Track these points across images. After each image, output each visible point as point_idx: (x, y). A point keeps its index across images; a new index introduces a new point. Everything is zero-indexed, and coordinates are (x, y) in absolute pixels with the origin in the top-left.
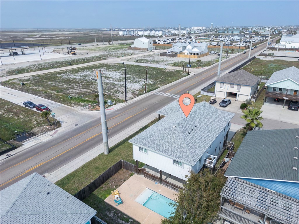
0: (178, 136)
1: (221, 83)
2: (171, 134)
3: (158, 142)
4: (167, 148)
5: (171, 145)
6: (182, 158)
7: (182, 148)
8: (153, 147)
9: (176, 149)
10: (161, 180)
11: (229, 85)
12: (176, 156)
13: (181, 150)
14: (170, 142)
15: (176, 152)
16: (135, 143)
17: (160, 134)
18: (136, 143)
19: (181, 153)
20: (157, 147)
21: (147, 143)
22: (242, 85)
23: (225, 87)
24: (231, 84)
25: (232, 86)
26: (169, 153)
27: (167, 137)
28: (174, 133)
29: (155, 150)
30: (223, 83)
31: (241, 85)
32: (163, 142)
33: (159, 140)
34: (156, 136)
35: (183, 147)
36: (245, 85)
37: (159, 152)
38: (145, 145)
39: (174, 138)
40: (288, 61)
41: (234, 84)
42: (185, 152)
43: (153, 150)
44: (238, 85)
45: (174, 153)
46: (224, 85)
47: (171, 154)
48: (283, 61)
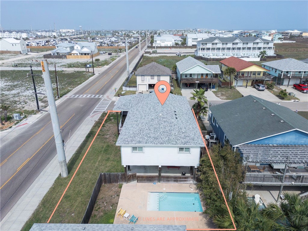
0: (171, 123)
1: (142, 76)
2: (162, 123)
3: (154, 135)
4: (167, 138)
5: (170, 133)
6: (189, 142)
7: (183, 133)
8: (152, 142)
9: (178, 136)
10: (160, 178)
11: (150, 77)
12: (182, 142)
13: (183, 135)
14: (167, 131)
15: (179, 138)
16: (126, 144)
17: (150, 126)
18: (129, 144)
19: (185, 138)
20: (156, 140)
21: (141, 140)
22: (162, 75)
23: (146, 80)
24: (151, 76)
25: (152, 77)
26: (173, 142)
27: (159, 127)
28: (165, 121)
29: (157, 144)
30: (144, 76)
31: (160, 76)
32: (159, 133)
33: (153, 132)
34: (147, 130)
35: (183, 131)
36: (164, 75)
37: (162, 145)
38: (140, 142)
39: (167, 126)
40: (170, 56)
41: (153, 76)
42: (189, 137)
43: (154, 145)
44: (158, 76)
45: (179, 140)
46: (145, 77)
47: (176, 142)
48: (166, 56)
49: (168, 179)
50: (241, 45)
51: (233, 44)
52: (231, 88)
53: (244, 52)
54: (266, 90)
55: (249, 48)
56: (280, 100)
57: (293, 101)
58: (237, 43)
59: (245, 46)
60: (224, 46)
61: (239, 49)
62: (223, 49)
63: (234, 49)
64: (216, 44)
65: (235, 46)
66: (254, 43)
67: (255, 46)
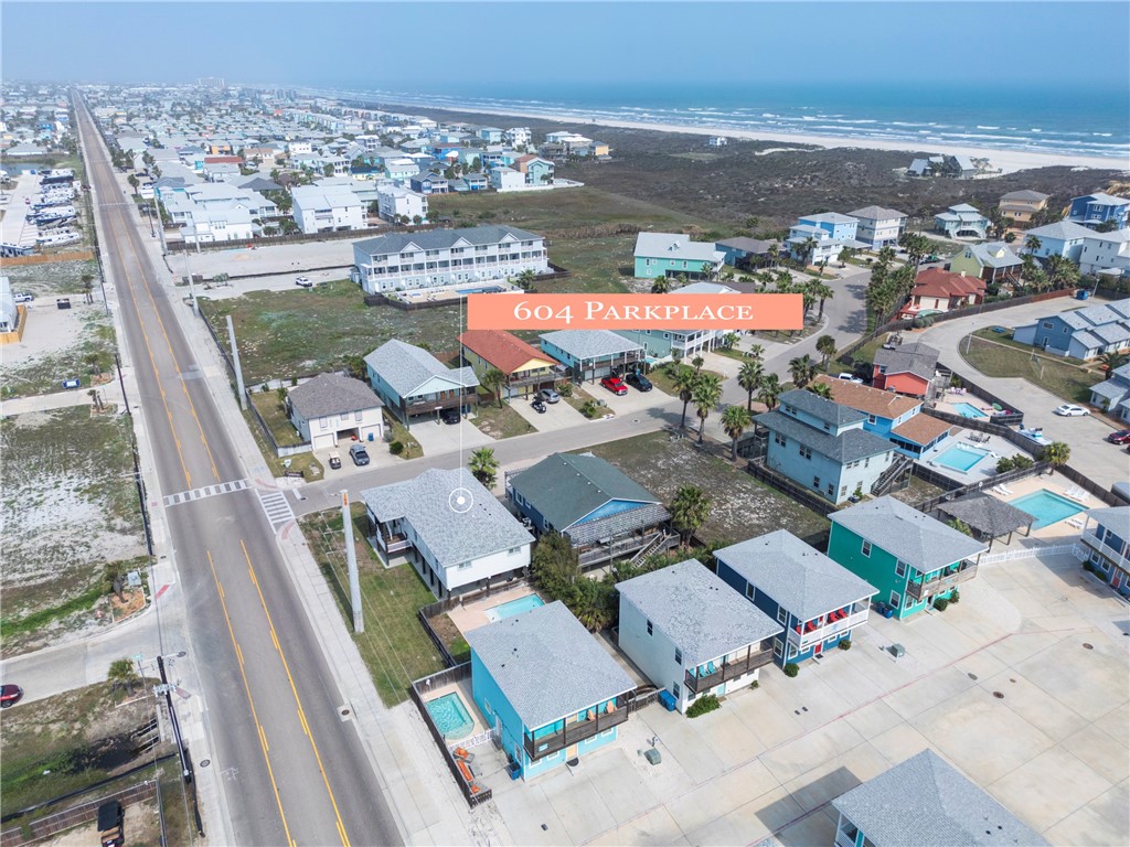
1: (320, 417)
3: (478, 543)
6: (517, 541)
12: (510, 543)
21: (467, 554)
22: (363, 409)
23: (331, 424)
25: (344, 416)
30: (325, 417)
32: (482, 540)
33: (475, 541)
36: (367, 408)
41: (347, 413)
44: (356, 411)
45: (506, 542)
47: (504, 545)
49: (497, 590)
50: (471, 253)
51: (452, 250)
52: (501, 407)
53: (482, 269)
54: (561, 399)
55: (492, 259)
56: (587, 420)
57: (605, 416)
58: (462, 250)
59: (481, 253)
60: (433, 258)
61: (469, 261)
62: (431, 265)
63: (455, 263)
64: (411, 254)
65: (457, 256)
66: (500, 246)
67: (504, 251)
